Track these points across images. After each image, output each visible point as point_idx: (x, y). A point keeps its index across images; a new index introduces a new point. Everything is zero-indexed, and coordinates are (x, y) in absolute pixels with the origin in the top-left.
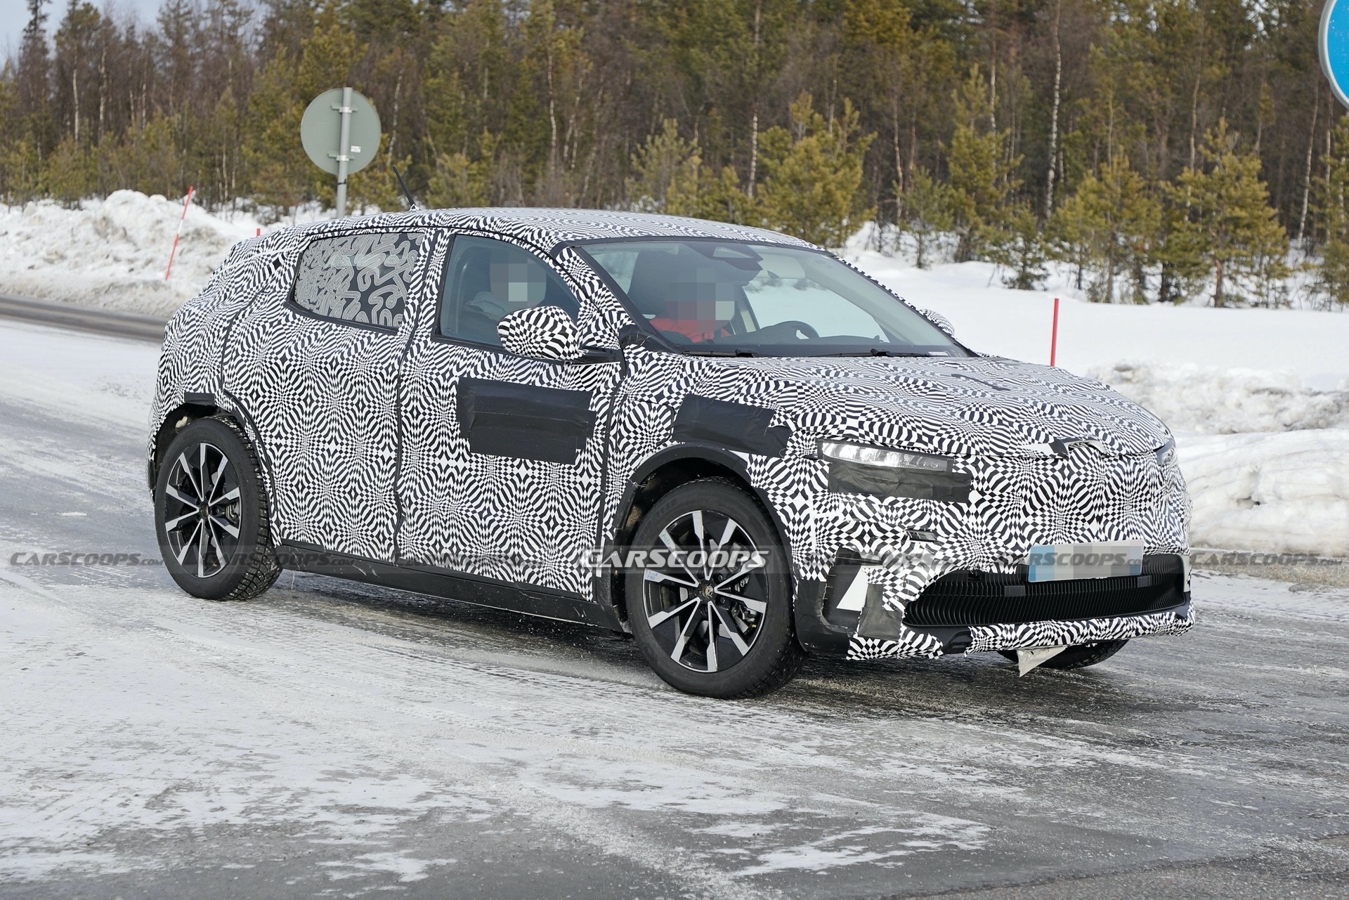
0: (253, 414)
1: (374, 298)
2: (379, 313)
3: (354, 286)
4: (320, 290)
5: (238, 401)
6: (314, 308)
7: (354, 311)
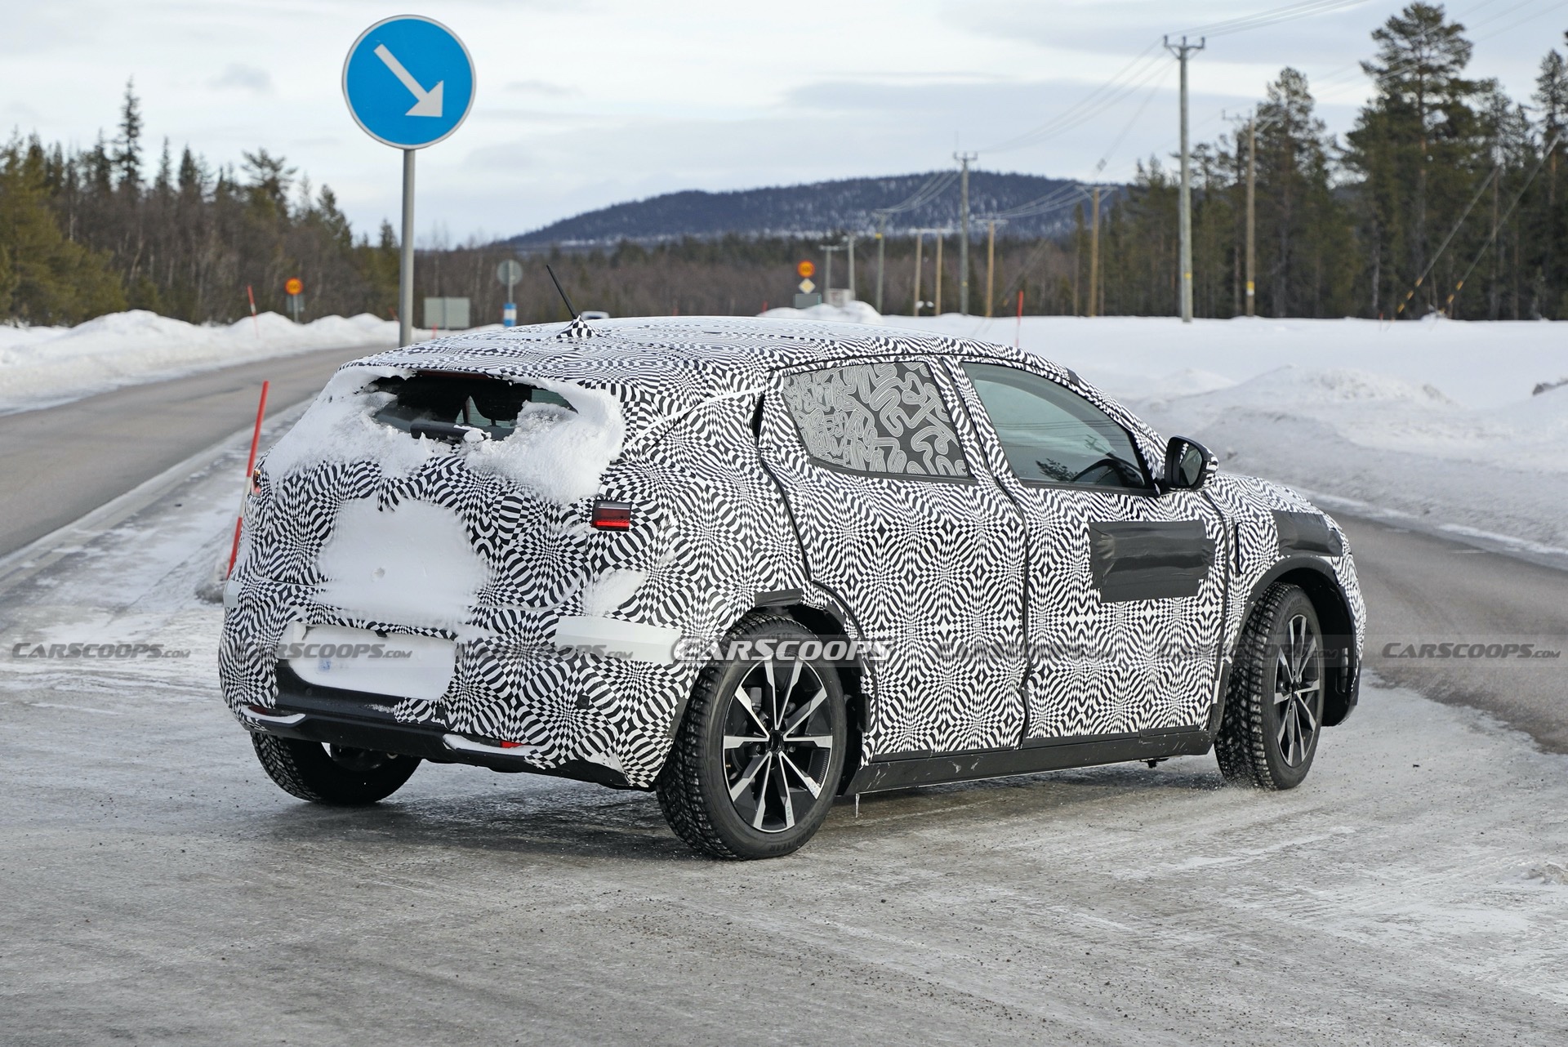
0: (852, 605)
1: (917, 443)
2: (933, 461)
3: (883, 432)
4: (839, 440)
5: (833, 592)
6: (843, 463)
7: (898, 463)
